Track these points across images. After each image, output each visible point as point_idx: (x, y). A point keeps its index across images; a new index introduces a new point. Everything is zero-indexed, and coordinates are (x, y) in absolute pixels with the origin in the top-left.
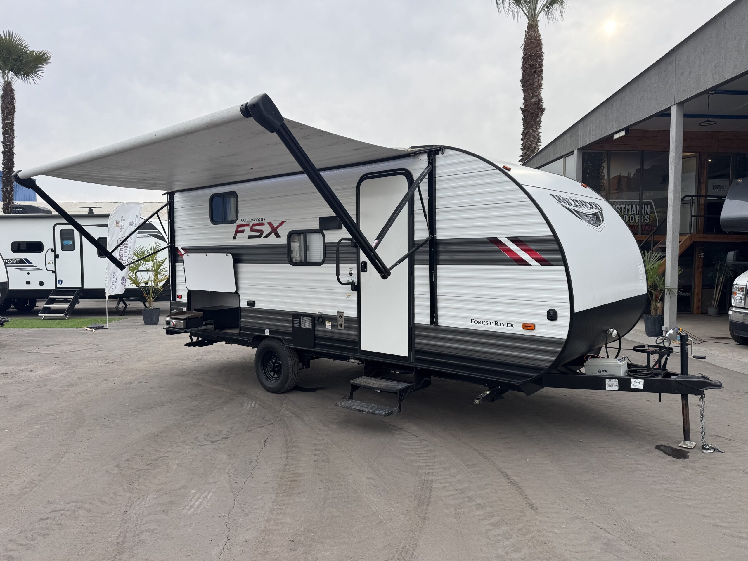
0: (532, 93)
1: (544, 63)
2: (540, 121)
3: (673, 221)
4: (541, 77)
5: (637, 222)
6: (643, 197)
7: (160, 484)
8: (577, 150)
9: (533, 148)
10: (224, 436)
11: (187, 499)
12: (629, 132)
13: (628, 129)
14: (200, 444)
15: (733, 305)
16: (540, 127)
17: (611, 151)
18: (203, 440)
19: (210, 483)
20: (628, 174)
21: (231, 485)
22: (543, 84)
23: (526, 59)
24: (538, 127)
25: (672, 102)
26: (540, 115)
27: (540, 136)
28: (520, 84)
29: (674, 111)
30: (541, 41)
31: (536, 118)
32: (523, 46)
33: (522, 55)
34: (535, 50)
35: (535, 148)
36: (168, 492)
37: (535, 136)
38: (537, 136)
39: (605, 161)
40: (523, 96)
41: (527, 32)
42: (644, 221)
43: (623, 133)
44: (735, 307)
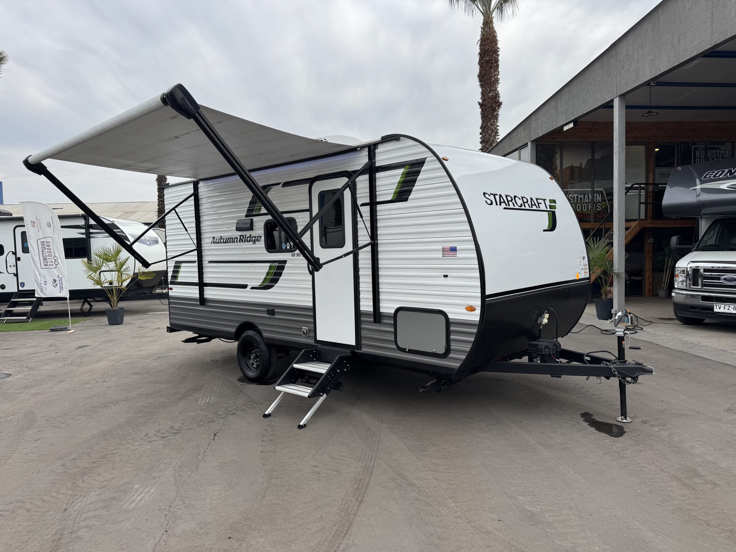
0: (489, 88)
1: (500, 58)
2: (497, 114)
3: (619, 208)
4: (497, 72)
5: (589, 210)
6: (595, 186)
7: (104, 481)
8: (530, 142)
9: (492, 141)
10: (175, 431)
11: (130, 494)
12: (577, 124)
13: (576, 121)
14: (149, 439)
15: (676, 286)
16: (498, 121)
17: (563, 143)
18: (153, 436)
19: (155, 478)
20: (580, 164)
21: (175, 478)
22: (499, 79)
23: (482, 54)
24: (496, 121)
25: (615, 94)
26: (498, 109)
27: (498, 130)
28: (477, 80)
29: (616, 103)
30: (495, 37)
31: (494, 112)
32: (479, 42)
33: (478, 51)
34: (491, 46)
35: (493, 141)
36: (111, 489)
37: (493, 130)
38: (495, 129)
39: (557, 152)
40: (481, 91)
41: (483, 29)
42: (596, 209)
43: (571, 125)
44: (677, 289)
